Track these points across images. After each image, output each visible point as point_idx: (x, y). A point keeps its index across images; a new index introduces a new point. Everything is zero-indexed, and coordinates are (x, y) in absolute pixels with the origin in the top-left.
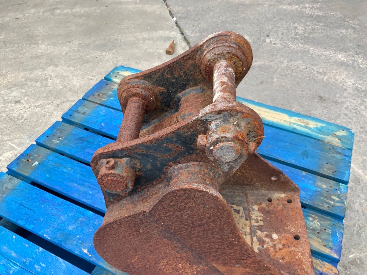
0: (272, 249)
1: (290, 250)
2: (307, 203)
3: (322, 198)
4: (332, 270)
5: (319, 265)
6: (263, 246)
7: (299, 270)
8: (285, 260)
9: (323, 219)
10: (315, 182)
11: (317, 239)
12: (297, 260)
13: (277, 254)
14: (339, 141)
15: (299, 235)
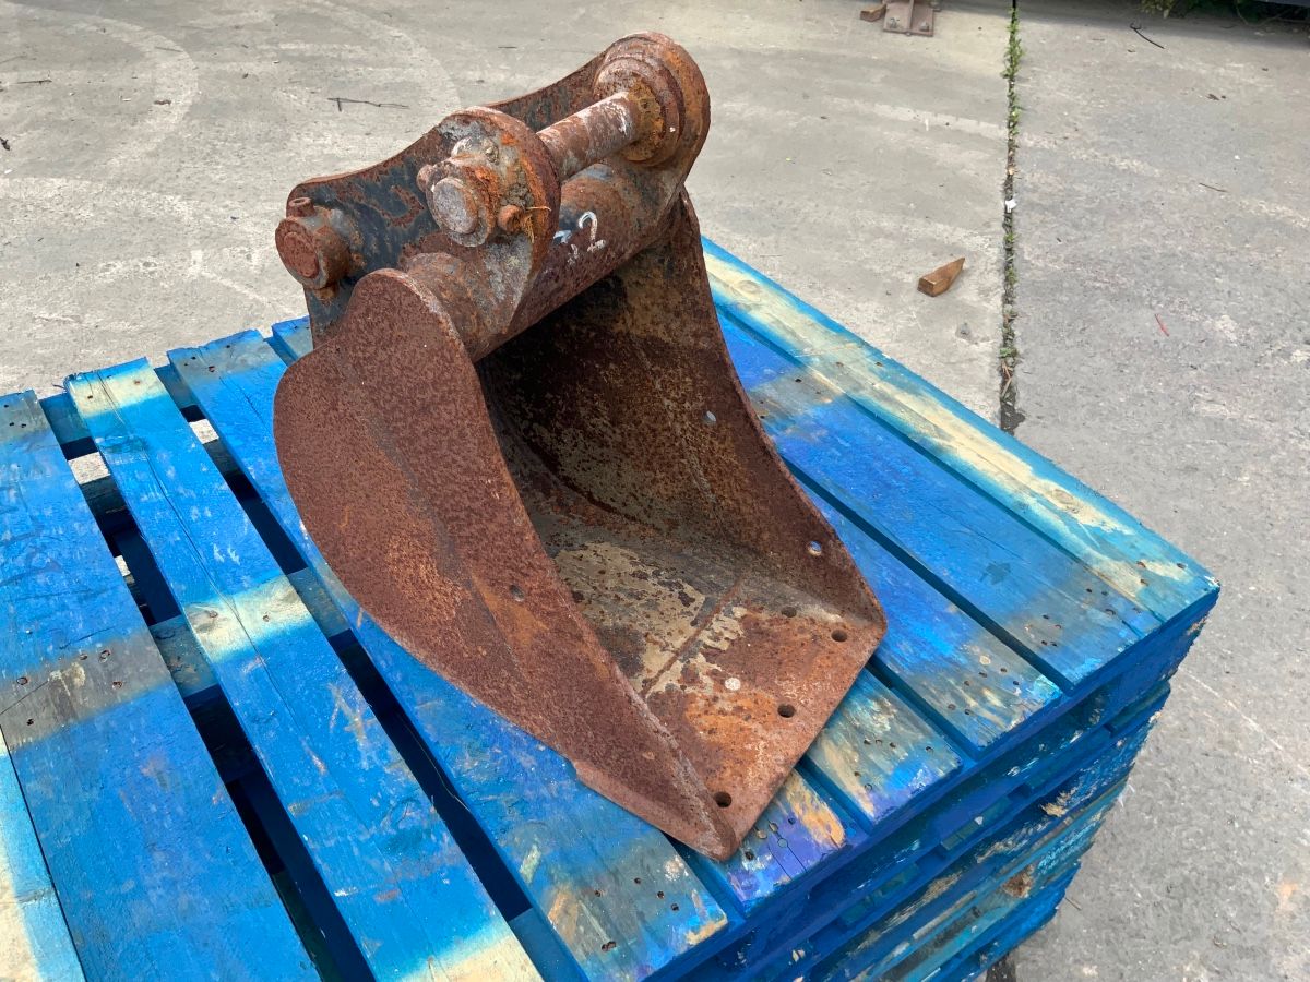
0: (701, 703)
1: (745, 724)
2: (897, 672)
3: (952, 681)
4: (829, 829)
5: (804, 800)
6: (683, 688)
7: (729, 771)
8: (714, 738)
9: (909, 723)
10: (966, 639)
11: (850, 751)
12: (744, 751)
13: (704, 717)
14: (1140, 586)
15: (798, 708)
